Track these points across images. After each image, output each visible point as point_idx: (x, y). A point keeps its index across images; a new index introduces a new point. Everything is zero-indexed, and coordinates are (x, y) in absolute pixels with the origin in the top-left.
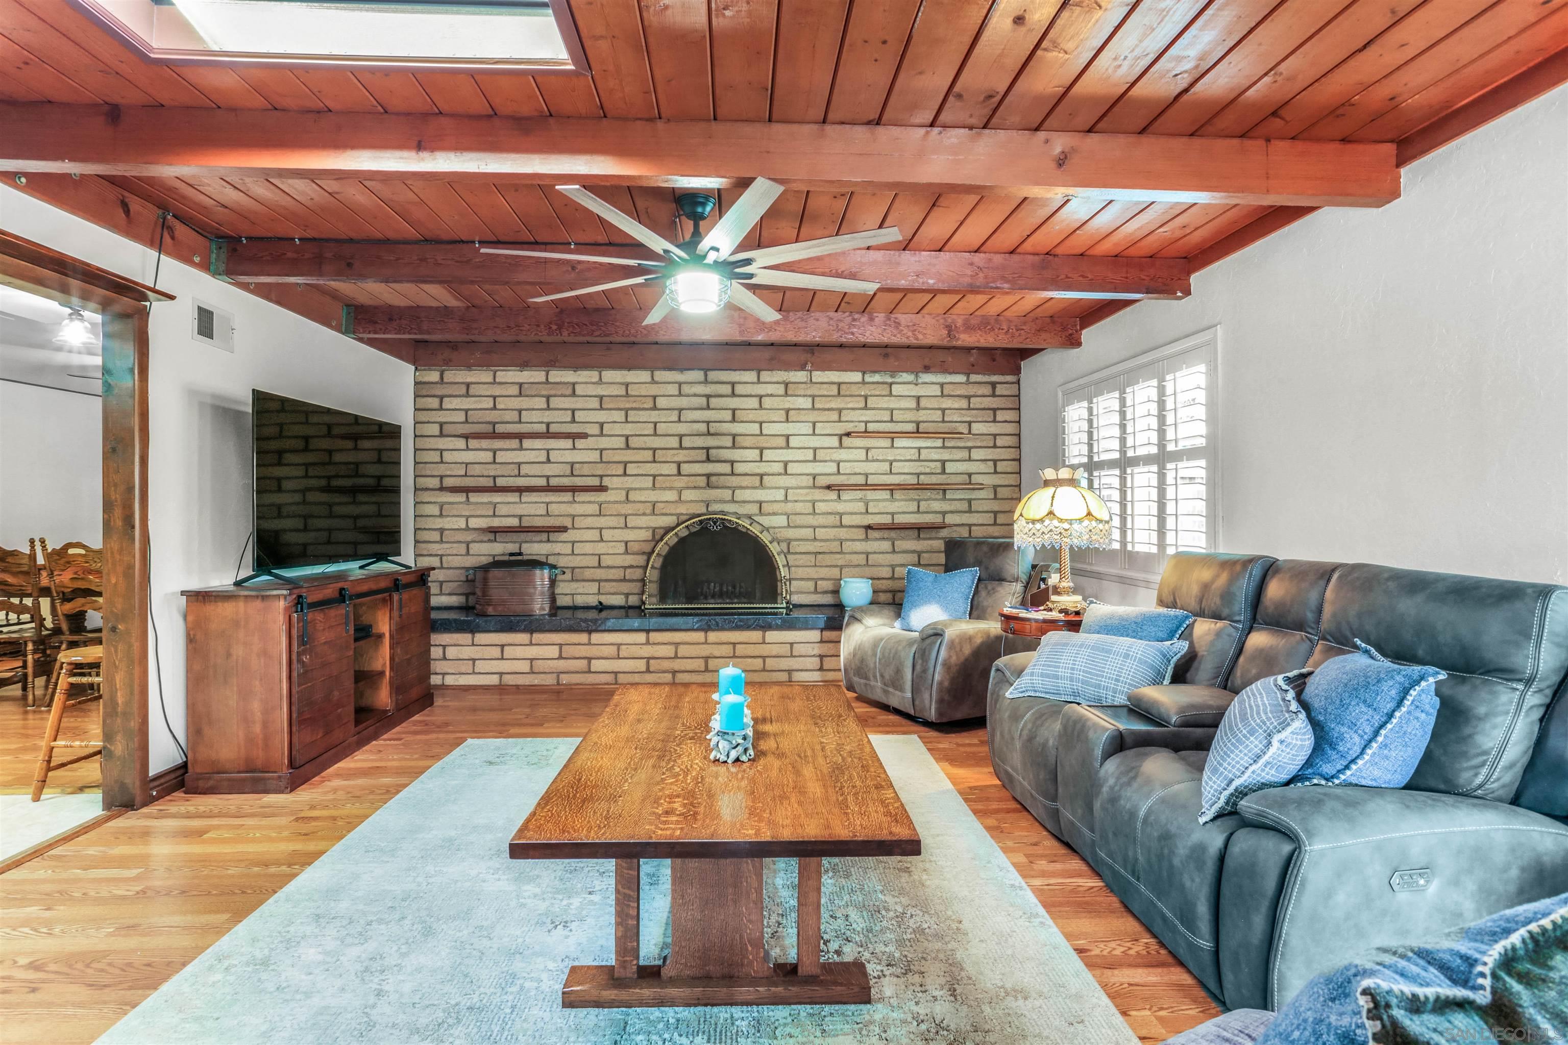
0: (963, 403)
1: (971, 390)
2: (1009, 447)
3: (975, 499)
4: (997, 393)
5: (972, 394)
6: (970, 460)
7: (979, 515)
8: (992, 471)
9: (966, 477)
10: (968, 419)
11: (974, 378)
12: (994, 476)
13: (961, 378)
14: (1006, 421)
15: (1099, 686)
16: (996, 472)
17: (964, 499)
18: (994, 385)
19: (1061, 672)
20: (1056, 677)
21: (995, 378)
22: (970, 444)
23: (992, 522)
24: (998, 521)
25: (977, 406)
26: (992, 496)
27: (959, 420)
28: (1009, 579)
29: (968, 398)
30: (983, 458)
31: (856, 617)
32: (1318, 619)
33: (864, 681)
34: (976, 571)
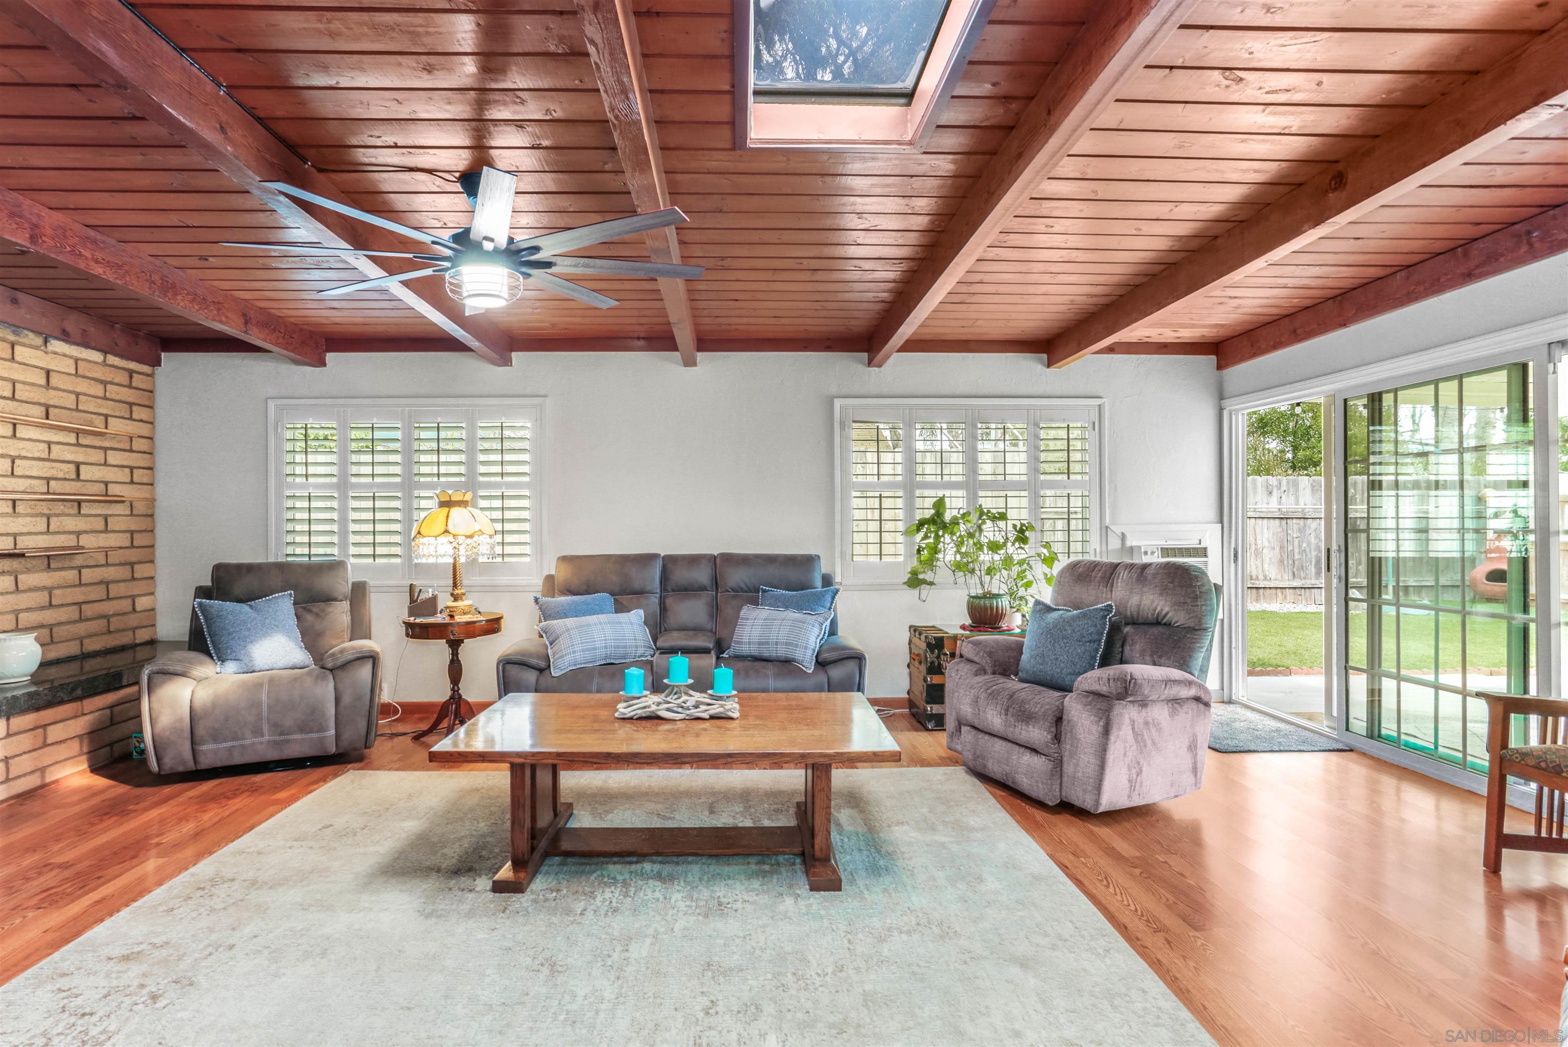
0: (98, 390)
1: (108, 375)
2: (144, 452)
3: (111, 515)
4: (134, 384)
5: (109, 379)
6: (105, 464)
7: (116, 535)
8: (128, 480)
9: (103, 486)
10: (105, 411)
11: (112, 359)
12: (131, 486)
13: (97, 356)
14: (141, 421)
15: (625, 647)
16: (132, 482)
17: (99, 515)
18: (131, 373)
19: (598, 644)
20: (595, 649)
21: (133, 365)
22: (107, 444)
23: (128, 544)
24: (136, 543)
25: (114, 396)
26: (128, 512)
27: (96, 410)
28: (340, 598)
29: (105, 383)
30: (120, 463)
31: (171, 671)
32: (716, 583)
33: (229, 744)
34: (291, 595)
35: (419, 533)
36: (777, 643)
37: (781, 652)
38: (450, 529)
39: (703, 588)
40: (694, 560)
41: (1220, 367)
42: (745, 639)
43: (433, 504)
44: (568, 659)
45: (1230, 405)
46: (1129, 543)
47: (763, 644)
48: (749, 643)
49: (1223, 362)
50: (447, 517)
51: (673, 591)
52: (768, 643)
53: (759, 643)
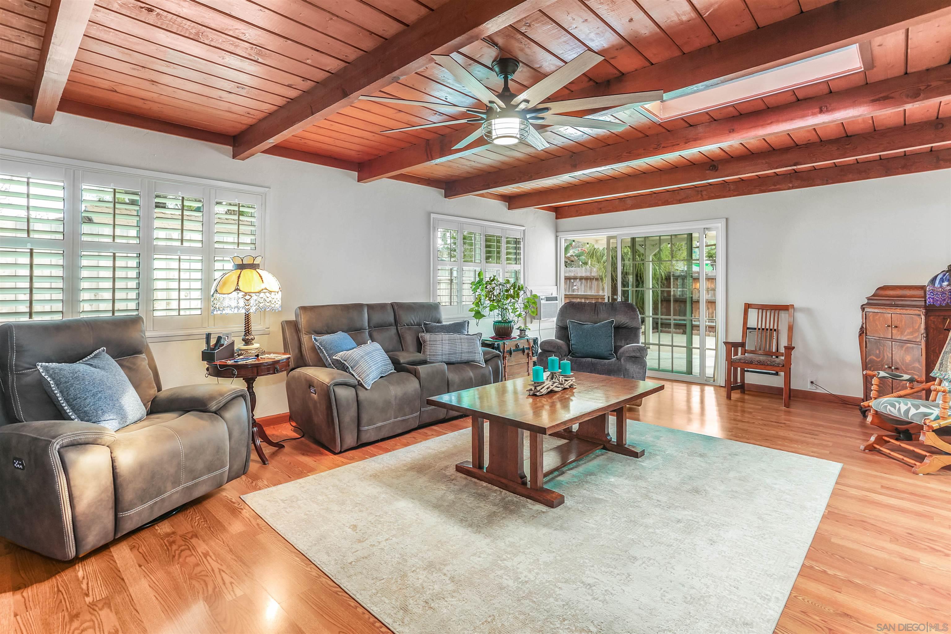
28: (143, 350)
31: (83, 441)
32: (396, 322)
33: (150, 503)
34: (104, 350)
35: (216, 291)
36: (461, 353)
37: (465, 357)
38: (241, 287)
39: (391, 325)
40: (382, 307)
41: (557, 218)
42: (440, 352)
43: (230, 266)
44: (372, 376)
45: (561, 235)
46: (533, 293)
47: (452, 354)
48: (442, 355)
49: (559, 216)
50: (239, 277)
51: (375, 327)
52: (456, 353)
53: (449, 354)
